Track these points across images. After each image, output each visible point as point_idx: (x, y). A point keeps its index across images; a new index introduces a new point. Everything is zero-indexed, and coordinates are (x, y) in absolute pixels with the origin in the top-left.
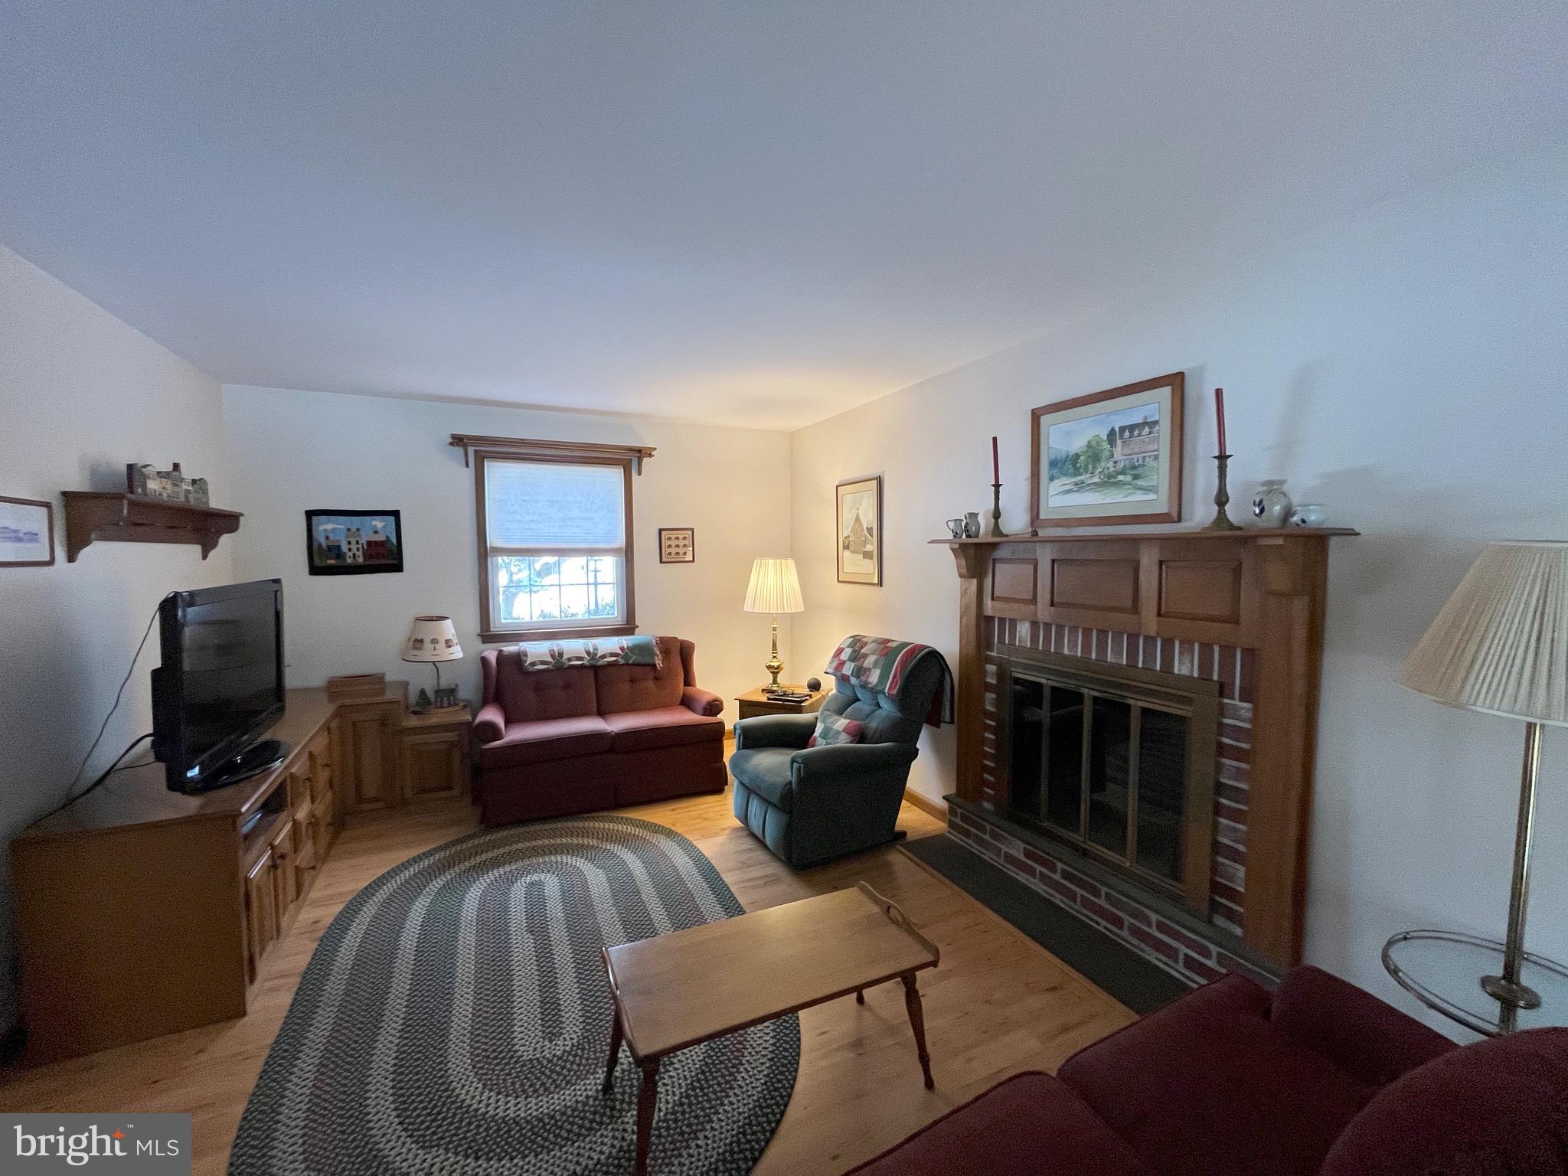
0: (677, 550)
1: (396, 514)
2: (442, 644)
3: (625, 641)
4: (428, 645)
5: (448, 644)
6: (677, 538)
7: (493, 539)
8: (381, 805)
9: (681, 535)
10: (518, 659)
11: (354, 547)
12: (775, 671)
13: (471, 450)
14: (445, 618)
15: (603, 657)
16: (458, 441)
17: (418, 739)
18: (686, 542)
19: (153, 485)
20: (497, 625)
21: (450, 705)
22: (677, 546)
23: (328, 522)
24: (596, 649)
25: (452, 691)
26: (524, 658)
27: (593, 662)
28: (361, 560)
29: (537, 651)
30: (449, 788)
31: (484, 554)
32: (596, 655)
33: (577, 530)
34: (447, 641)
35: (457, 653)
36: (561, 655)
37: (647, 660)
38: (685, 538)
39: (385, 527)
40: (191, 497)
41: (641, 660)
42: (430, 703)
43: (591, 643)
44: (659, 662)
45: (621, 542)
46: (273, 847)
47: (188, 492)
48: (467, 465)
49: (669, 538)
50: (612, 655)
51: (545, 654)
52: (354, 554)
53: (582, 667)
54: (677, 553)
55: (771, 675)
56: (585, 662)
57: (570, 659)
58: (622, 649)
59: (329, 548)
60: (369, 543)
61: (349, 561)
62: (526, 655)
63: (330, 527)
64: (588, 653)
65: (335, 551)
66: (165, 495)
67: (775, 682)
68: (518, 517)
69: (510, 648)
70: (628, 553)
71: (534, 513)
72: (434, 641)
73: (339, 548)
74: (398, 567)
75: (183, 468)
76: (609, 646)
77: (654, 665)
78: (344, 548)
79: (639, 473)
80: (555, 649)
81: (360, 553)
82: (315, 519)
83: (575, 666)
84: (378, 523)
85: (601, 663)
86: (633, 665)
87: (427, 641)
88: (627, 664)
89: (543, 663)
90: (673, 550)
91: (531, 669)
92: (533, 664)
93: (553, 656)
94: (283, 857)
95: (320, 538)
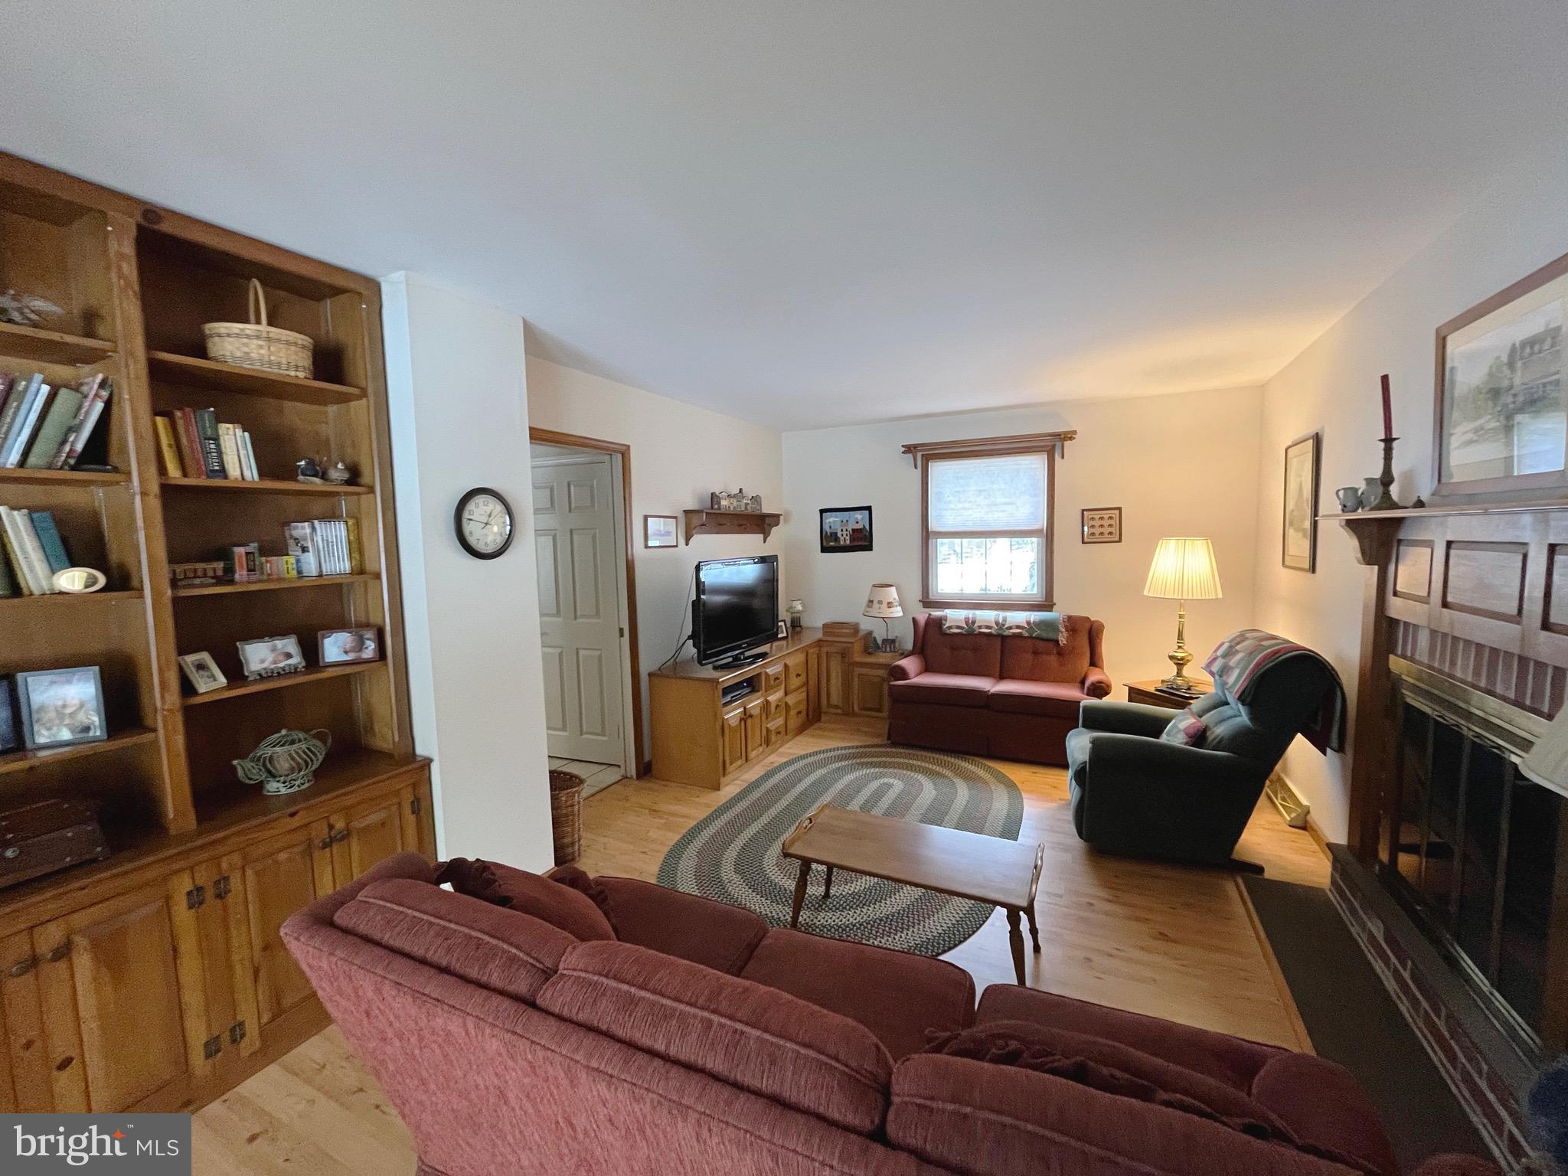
0: (1101, 530)
1: (869, 509)
2: (885, 605)
3: (1034, 616)
4: (876, 605)
5: (890, 605)
6: (1101, 518)
7: (933, 525)
8: (840, 711)
9: (1106, 514)
10: (939, 622)
11: (844, 533)
12: (1180, 663)
13: (919, 455)
14: (891, 586)
15: (1010, 628)
16: (910, 449)
17: (864, 671)
18: (1112, 522)
19: (724, 503)
20: (935, 593)
21: (891, 651)
22: (1102, 526)
23: (831, 516)
24: (1005, 620)
25: (893, 641)
26: (944, 622)
27: (1000, 632)
28: (848, 542)
29: (955, 617)
30: (879, 710)
31: (927, 536)
32: (1004, 625)
33: (1001, 514)
34: (889, 603)
35: (898, 612)
36: (974, 622)
37: (1051, 635)
38: (1111, 518)
39: (862, 519)
40: (749, 507)
41: (1044, 635)
42: (878, 648)
43: (1001, 615)
44: (1063, 640)
45: (1042, 523)
46: (745, 708)
47: (747, 504)
48: (916, 468)
49: (1093, 519)
50: (1018, 627)
51: (961, 620)
52: (845, 539)
53: (989, 635)
54: (1101, 534)
55: (1175, 667)
56: (993, 631)
57: (980, 627)
58: (1028, 623)
59: (831, 534)
60: (853, 530)
61: (842, 543)
62: (946, 620)
63: (831, 520)
64: (997, 623)
65: (834, 536)
66: (732, 508)
67: (1179, 674)
68: (952, 506)
69: (937, 613)
70: (1049, 536)
71: (965, 501)
72: (880, 602)
73: (836, 533)
74: (869, 548)
75: (744, 491)
76: (1018, 618)
77: (1057, 641)
78: (839, 535)
79: (1063, 457)
80: (970, 616)
81: (848, 538)
82: (824, 514)
83: (984, 634)
84: (858, 515)
85: (1006, 633)
86: (1037, 638)
87: (875, 602)
88: (1031, 637)
89: (958, 627)
90: (1097, 531)
91: (948, 632)
92: (950, 628)
93: (967, 623)
94: (751, 716)
95: (826, 528)
